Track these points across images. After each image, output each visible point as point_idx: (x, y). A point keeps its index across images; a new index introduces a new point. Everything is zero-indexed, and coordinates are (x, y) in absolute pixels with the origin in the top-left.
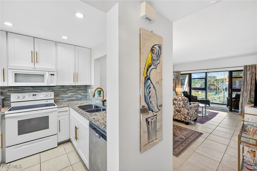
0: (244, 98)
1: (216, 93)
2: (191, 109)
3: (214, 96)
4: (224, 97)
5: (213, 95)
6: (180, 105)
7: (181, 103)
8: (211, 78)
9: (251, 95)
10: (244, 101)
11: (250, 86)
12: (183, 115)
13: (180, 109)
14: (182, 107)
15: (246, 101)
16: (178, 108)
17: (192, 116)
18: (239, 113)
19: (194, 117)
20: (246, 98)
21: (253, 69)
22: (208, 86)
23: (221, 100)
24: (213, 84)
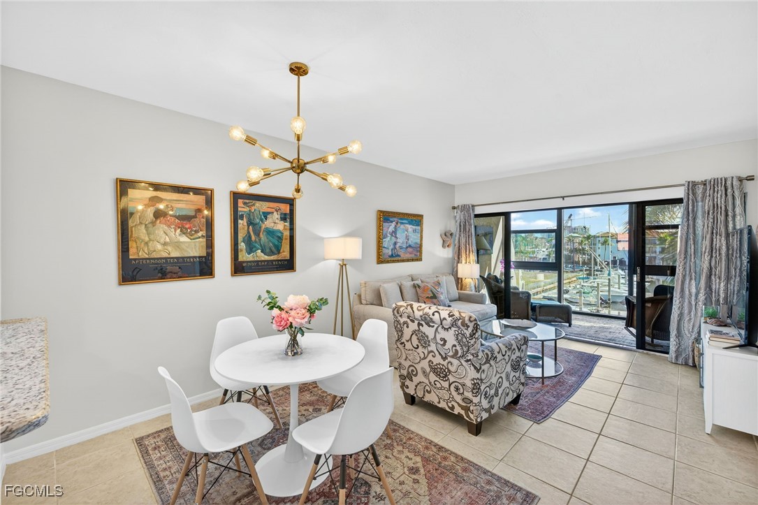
0: (687, 300)
1: (588, 274)
2: (492, 362)
3: (582, 284)
4: (609, 285)
5: (580, 280)
6: (444, 345)
7: (450, 337)
8: (574, 233)
9: (711, 289)
10: (686, 312)
11: (707, 258)
12: (457, 389)
13: (445, 363)
14: (452, 357)
15: (692, 313)
16: (438, 360)
17: (497, 391)
18: (668, 353)
19: (508, 394)
20: (693, 303)
21: (718, 193)
22: (564, 253)
23: (600, 293)
24: (580, 250)
